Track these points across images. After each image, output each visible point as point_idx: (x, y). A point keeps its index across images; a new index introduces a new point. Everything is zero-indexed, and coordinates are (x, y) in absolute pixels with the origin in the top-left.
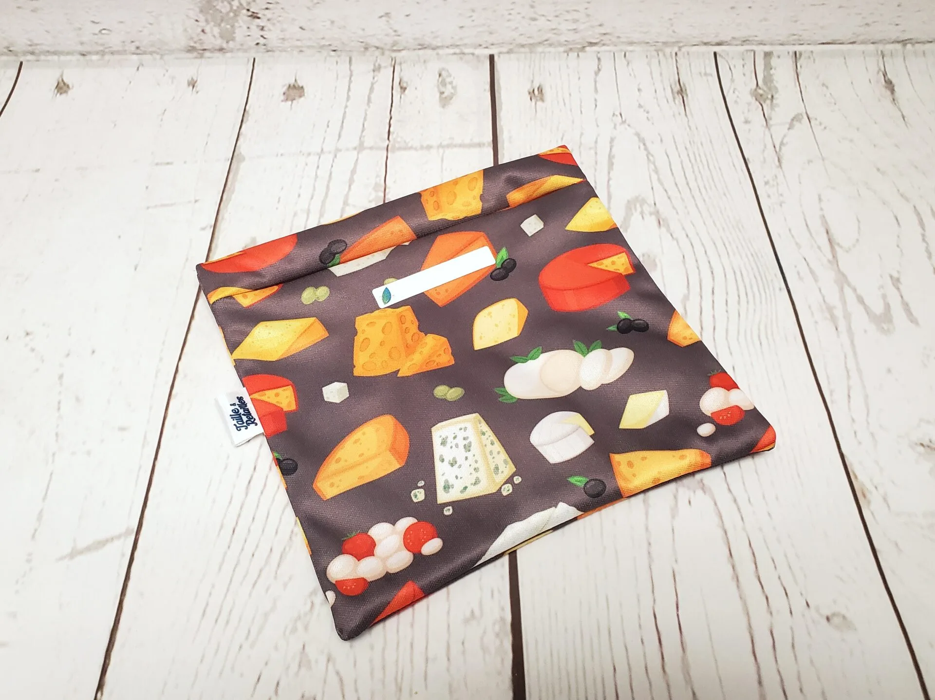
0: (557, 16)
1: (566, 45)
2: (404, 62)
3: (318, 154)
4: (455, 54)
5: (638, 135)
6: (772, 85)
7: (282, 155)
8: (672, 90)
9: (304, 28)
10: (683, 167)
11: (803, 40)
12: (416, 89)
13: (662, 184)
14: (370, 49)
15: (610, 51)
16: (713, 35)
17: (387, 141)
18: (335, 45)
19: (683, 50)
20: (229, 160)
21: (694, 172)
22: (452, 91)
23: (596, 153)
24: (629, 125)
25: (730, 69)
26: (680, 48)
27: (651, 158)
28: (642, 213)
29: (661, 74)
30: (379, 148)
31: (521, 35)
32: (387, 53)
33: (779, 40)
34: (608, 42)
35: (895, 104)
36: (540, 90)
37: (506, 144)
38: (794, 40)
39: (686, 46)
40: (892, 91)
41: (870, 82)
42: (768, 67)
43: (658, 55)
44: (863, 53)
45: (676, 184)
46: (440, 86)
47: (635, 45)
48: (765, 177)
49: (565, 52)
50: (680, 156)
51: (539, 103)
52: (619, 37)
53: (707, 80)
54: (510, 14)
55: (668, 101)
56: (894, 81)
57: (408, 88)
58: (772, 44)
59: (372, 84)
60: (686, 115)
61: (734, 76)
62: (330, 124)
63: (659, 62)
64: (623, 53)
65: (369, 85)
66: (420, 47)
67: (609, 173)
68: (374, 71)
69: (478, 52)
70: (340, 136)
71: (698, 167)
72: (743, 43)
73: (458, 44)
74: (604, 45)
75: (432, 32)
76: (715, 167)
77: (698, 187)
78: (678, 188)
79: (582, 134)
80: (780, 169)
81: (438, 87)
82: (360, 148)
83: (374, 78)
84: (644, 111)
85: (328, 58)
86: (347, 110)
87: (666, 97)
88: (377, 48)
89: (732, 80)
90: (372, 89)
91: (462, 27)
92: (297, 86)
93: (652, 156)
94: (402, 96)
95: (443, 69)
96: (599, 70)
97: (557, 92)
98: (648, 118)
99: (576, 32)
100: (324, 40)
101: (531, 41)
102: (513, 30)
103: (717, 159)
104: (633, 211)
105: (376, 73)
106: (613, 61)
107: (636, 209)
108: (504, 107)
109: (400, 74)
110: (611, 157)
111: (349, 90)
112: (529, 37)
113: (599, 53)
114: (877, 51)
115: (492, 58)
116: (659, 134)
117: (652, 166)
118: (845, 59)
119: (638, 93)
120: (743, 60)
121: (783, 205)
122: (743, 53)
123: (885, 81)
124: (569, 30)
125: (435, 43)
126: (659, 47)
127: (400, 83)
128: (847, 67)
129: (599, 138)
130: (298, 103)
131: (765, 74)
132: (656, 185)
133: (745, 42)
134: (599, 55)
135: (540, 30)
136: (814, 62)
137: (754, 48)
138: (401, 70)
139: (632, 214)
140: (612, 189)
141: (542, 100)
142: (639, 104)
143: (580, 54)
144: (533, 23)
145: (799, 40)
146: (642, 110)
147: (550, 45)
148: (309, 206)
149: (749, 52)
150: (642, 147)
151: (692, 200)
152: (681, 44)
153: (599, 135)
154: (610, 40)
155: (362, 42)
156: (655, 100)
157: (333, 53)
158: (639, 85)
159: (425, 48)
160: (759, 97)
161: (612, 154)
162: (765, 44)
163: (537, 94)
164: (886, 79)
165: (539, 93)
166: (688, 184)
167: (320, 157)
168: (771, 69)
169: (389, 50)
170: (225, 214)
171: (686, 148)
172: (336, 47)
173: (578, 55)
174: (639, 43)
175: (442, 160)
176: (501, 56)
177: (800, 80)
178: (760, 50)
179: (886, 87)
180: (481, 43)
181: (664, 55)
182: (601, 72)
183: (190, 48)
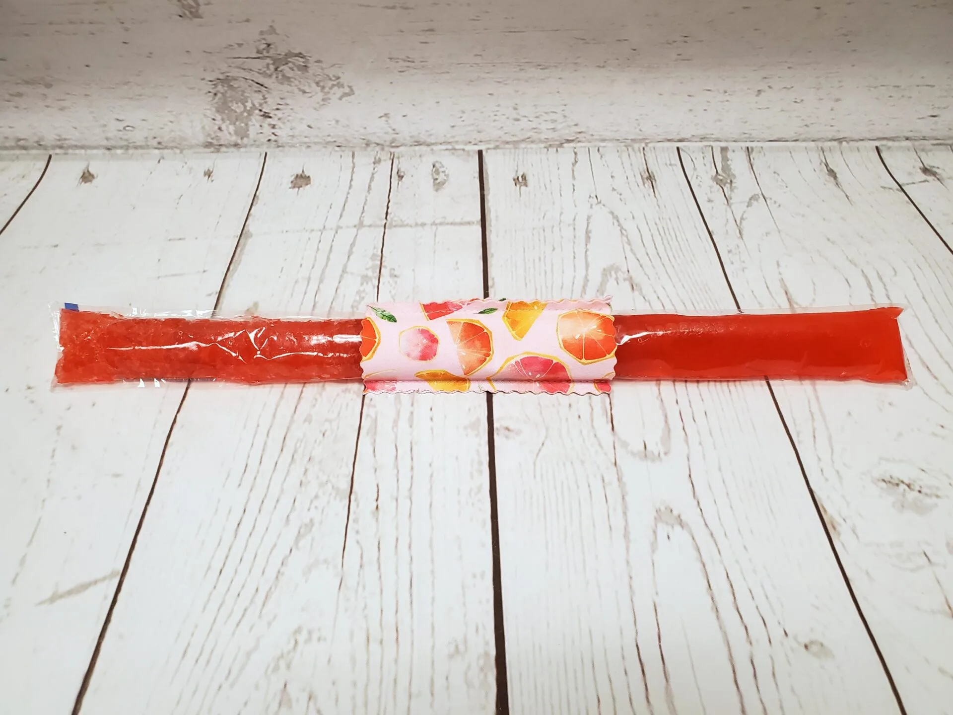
0: (537, 117)
1: (546, 142)
2: (402, 156)
3: (320, 230)
4: (447, 149)
5: (612, 213)
6: (730, 173)
7: (287, 232)
8: (642, 176)
9: (312, 126)
10: (653, 240)
11: (752, 138)
12: (412, 176)
13: (635, 254)
14: (371, 145)
15: (585, 147)
16: (675, 134)
17: (385, 221)
18: (340, 141)
19: (650, 145)
20: (237, 237)
21: (663, 243)
22: (445, 178)
23: (574, 229)
24: (604, 205)
25: (692, 160)
26: (647, 144)
27: (624, 232)
28: (617, 279)
29: (631, 165)
30: (378, 226)
31: (506, 133)
32: (387, 149)
33: (733, 138)
34: (584, 139)
35: (839, 187)
36: (524, 177)
37: (493, 223)
38: (745, 138)
39: (652, 142)
40: (835, 177)
41: (815, 170)
42: (725, 159)
43: (628, 149)
44: (806, 148)
45: (647, 254)
46: (434, 174)
47: (606, 141)
48: (728, 246)
49: (545, 147)
50: (650, 230)
51: (523, 188)
52: (592, 135)
53: (673, 170)
54: (496, 115)
55: (638, 186)
56: (836, 170)
57: (405, 177)
58: (726, 141)
59: (373, 174)
60: (655, 196)
61: (696, 165)
62: (332, 206)
63: (629, 155)
64: (597, 148)
65: (370, 176)
66: (416, 144)
67: (586, 245)
68: (374, 163)
69: (468, 148)
70: (341, 216)
71: (667, 239)
72: (702, 140)
73: (450, 141)
74: (579, 142)
75: (427, 131)
76: (683, 240)
77: (668, 256)
78: (649, 257)
79: (561, 214)
80: (741, 240)
81: (432, 175)
82: (360, 225)
83: (374, 169)
84: (618, 193)
85: (333, 153)
86: (348, 196)
87: (636, 182)
88: (378, 144)
89: (695, 169)
90: (372, 179)
91: (453, 126)
92: (304, 176)
93: (625, 230)
94: (400, 183)
95: (437, 162)
96: (576, 162)
97: (539, 179)
98: (620, 199)
99: (555, 131)
100: (329, 138)
101: (515, 139)
102: (499, 129)
103: (684, 233)
104: (609, 277)
105: (376, 165)
106: (588, 155)
107: (611, 276)
108: (491, 191)
109: (398, 166)
110: (588, 232)
111: (352, 180)
112: (513, 136)
113: (575, 148)
114: (818, 148)
115: (480, 153)
116: (631, 212)
117: (625, 239)
118: (791, 152)
119: (611, 179)
120: (703, 153)
121: (745, 270)
122: (702, 149)
123: (828, 170)
124: (547, 129)
125: (429, 140)
126: (628, 143)
127: (398, 173)
128: (793, 159)
129: (577, 218)
130: (304, 189)
131: (723, 164)
132: (630, 255)
133: (703, 139)
134: (575, 150)
135: (522, 129)
136: (765, 155)
137: (711, 143)
138: (399, 163)
139: (608, 280)
140: (589, 259)
141: (526, 185)
142: (613, 188)
143: (559, 149)
144: (516, 123)
145: (750, 138)
146: (615, 192)
147: (532, 142)
148: (310, 274)
149: (707, 148)
150: (616, 223)
151: (662, 266)
152: (647, 141)
153: (577, 214)
154: (585, 138)
155: (364, 139)
156: (627, 184)
157: (337, 149)
158: (612, 173)
159: (421, 145)
160: (719, 182)
161: (590, 228)
162: (720, 141)
163: (521, 181)
164: (828, 168)
165: (522, 180)
166: (658, 254)
167: (322, 234)
168: (728, 161)
169: (388, 146)
170: (232, 282)
171: (656, 224)
172: (340, 143)
173: (557, 151)
174: (611, 140)
175: (435, 236)
176: (489, 151)
177: (754, 169)
178: (717, 145)
179: (829, 175)
180: (471, 141)
181: (633, 150)
182: (577, 164)
183: (207, 144)
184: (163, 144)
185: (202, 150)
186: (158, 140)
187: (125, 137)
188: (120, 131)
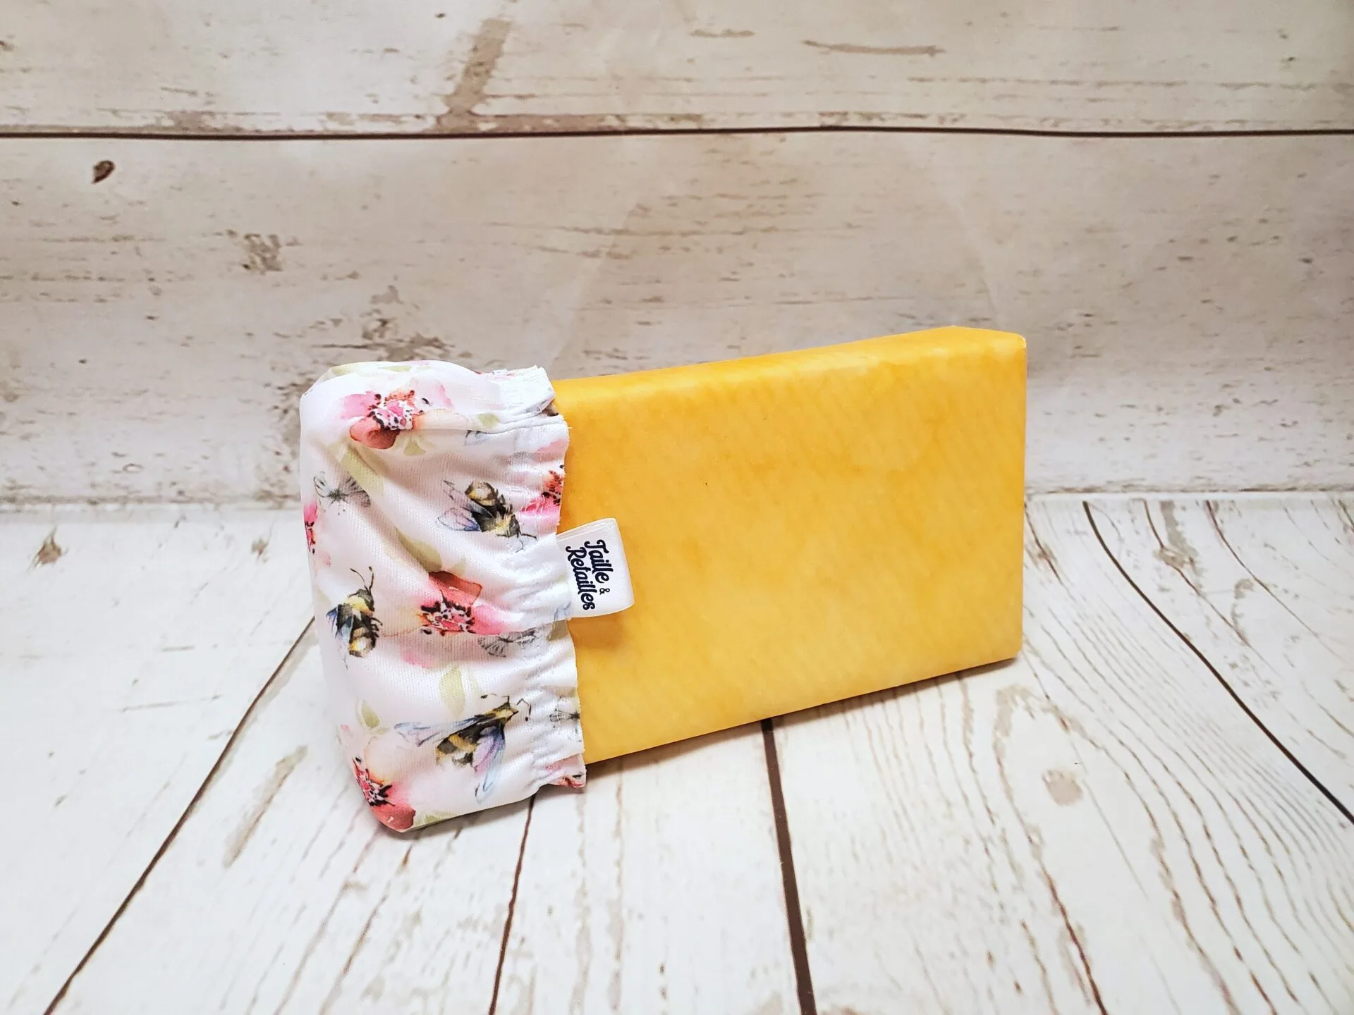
6: (1186, 545)
8: (1030, 553)
10: (1079, 648)
11: (1213, 486)
13: (1050, 670)
16: (1076, 479)
19: (1034, 499)
20: (292, 642)
21: (1100, 654)
25: (1113, 525)
26: (1029, 499)
28: (1028, 709)
33: (1177, 487)
38: (1198, 486)
39: (1037, 493)
41: (1338, 541)
42: (1171, 522)
44: (1311, 502)
45: (1075, 670)
48: (1225, 657)
50: (1068, 634)
53: (1082, 540)
60: (1061, 583)
61: (1120, 530)
72: (1125, 490)
77: (1116, 673)
78: (1080, 675)
80: (1248, 648)
89: (1122, 540)
114: (1332, 502)
118: (1285, 509)
120: (1130, 512)
121: (1276, 695)
122: (1127, 503)
128: (1293, 521)
131: (1170, 531)
132: (1041, 670)
133: (1127, 488)
136: (1240, 516)
137: (1141, 495)
139: (1011, 711)
145: (1208, 486)
149: (1135, 502)
151: (1112, 692)
152: (1029, 492)
160: (1170, 560)
162: (1156, 491)
166: (1095, 669)
168: (1177, 524)
170: (260, 716)
171: (1076, 623)
177: (1226, 539)
178: (1152, 498)
183: (263, 494)
184: (186, 494)
185: (252, 504)
186: (180, 487)
187: (124, 483)
188: (116, 472)
